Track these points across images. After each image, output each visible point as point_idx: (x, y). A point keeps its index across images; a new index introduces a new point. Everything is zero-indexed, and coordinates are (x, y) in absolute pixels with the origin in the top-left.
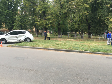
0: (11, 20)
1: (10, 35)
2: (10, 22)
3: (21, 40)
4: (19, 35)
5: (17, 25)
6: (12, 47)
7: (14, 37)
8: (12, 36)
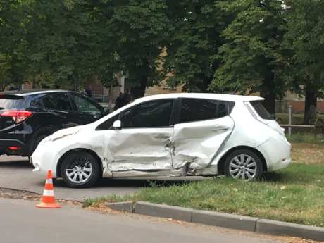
0: (200, 27)
1: (124, 126)
2: (195, 38)
3: (194, 165)
4: (184, 130)
5: (236, 58)
6: (113, 207)
7: (147, 140)
8: (135, 135)
